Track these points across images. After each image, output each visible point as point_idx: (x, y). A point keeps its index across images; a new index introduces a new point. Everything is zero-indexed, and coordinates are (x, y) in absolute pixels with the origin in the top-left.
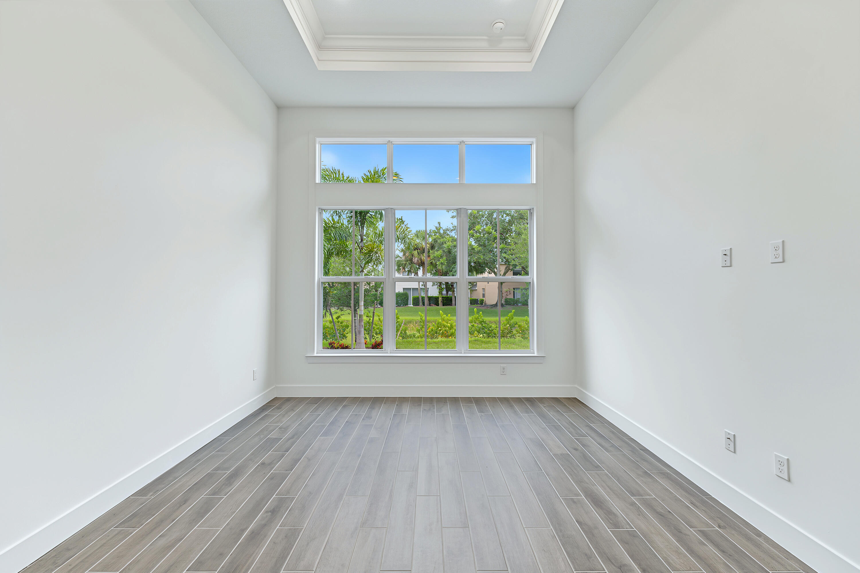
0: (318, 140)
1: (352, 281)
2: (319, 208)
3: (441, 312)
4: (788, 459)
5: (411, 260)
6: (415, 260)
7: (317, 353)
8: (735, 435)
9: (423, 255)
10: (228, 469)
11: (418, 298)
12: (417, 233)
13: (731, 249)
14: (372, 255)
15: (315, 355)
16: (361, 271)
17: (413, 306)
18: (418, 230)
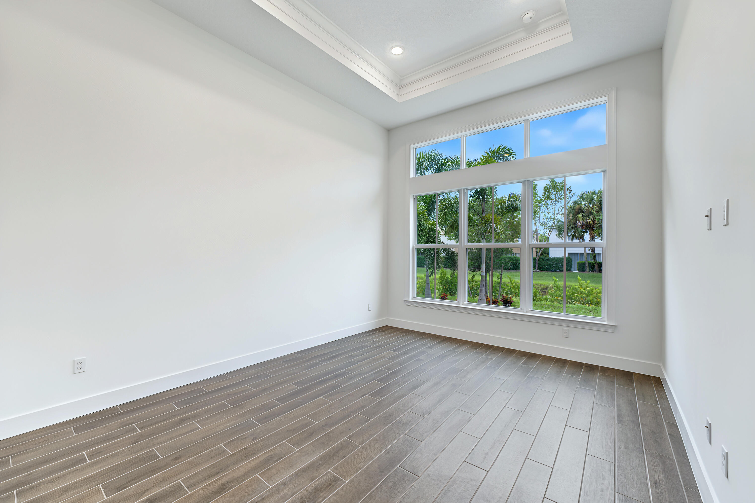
0: (412, 146)
1: (435, 248)
2: (414, 195)
3: (579, 277)
4: (727, 452)
5: (575, 223)
6: (580, 223)
7: (412, 299)
8: (711, 423)
9: (589, 218)
10: (334, 353)
11: (584, 264)
12: (582, 195)
13: (711, 209)
14: (488, 224)
15: (410, 300)
16: (483, 238)
17: (578, 272)
18: (584, 192)
